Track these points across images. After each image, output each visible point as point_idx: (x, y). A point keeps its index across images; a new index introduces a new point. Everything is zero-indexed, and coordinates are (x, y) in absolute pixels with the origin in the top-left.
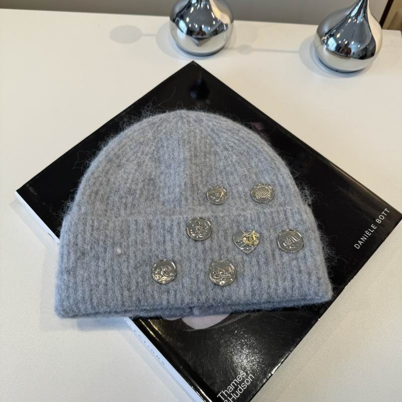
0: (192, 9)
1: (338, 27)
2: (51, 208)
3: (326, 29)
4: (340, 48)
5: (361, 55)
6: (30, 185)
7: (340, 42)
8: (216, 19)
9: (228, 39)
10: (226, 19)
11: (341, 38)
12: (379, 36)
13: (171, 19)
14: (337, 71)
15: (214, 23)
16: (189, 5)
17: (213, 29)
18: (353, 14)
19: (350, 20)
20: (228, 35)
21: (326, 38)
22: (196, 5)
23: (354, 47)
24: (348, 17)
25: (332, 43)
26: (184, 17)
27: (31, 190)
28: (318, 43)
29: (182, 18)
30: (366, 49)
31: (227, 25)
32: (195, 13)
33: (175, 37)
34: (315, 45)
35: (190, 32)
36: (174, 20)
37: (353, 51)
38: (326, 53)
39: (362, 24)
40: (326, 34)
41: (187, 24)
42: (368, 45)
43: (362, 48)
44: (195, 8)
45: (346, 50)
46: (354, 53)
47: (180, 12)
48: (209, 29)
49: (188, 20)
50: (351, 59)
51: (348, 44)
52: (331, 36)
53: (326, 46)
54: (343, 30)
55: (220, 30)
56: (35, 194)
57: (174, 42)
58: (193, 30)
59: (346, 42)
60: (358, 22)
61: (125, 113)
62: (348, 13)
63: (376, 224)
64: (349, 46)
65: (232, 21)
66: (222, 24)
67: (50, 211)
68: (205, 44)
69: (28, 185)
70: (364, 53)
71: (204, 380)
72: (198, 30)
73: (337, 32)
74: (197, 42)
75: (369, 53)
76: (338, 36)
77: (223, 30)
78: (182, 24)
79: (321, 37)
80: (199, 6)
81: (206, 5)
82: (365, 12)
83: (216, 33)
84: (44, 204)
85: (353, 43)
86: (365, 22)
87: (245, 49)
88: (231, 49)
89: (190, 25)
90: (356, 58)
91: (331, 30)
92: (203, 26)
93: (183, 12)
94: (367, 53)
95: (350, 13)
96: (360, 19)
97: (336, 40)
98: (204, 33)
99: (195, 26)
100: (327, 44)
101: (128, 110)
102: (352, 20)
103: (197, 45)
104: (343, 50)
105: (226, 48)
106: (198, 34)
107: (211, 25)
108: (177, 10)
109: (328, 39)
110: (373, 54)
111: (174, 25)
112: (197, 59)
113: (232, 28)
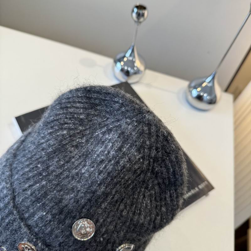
3: (193, 85)
8: (137, 67)
10: (142, 68)
11: (200, 91)
16: (124, 57)
29: (119, 61)
31: (142, 71)
35: (122, 70)
41: (122, 66)
42: (213, 98)
44: (128, 59)
46: (205, 100)
48: (133, 71)
52: (194, 88)
53: (190, 94)
75: (213, 102)
98: (129, 73)
99: (125, 68)
105: (140, 83)
108: (118, 57)
111: (114, 64)
113: (144, 73)
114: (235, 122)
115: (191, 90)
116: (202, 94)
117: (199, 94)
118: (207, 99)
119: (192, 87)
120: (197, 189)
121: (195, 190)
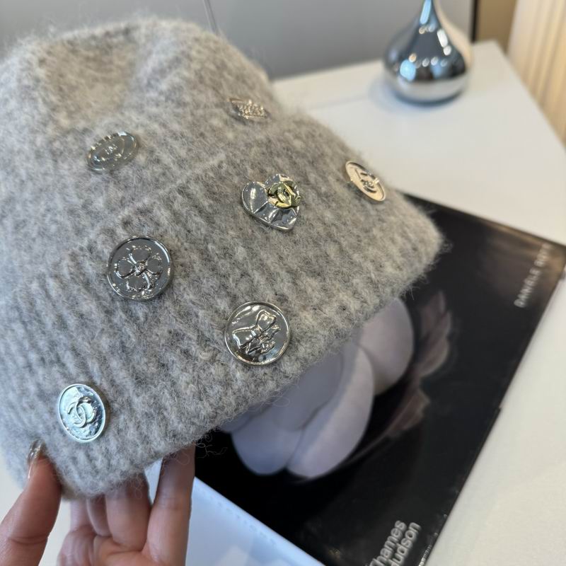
63: (537, 268)
110: (464, 70)
114: (533, 92)
115: (396, 70)
116: (425, 64)
117: (419, 66)
118: (443, 68)
119: (394, 64)
120: (536, 272)
121: (533, 275)
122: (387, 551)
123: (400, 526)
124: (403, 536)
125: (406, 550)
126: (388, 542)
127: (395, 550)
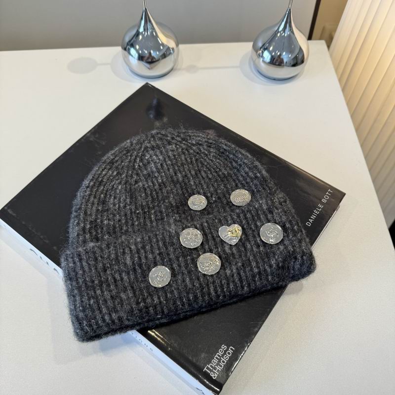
0: (141, 37)
1: (270, 41)
2: (30, 226)
3: (260, 44)
4: (274, 59)
5: (292, 63)
6: (8, 208)
7: (273, 54)
8: (163, 45)
9: (176, 61)
10: (171, 44)
11: (273, 50)
12: (306, 46)
13: (122, 48)
14: (274, 79)
15: (162, 48)
16: (138, 34)
17: (161, 53)
18: (281, 29)
19: (279, 35)
20: (175, 57)
21: (261, 52)
22: (144, 33)
23: (286, 57)
24: (277, 31)
25: (267, 56)
26: (134, 45)
27: (10, 211)
28: (255, 57)
29: (132, 45)
30: (296, 58)
31: (173, 49)
32: (144, 41)
33: (128, 63)
34: (252, 59)
35: (141, 58)
36: (125, 49)
37: (285, 60)
38: (262, 64)
39: (289, 36)
40: (261, 48)
41: (137, 51)
42: (297, 54)
43: (293, 57)
44: (143, 36)
45: (279, 60)
46: (286, 62)
47: (130, 41)
48: (158, 53)
49: (137, 47)
50: (285, 67)
51: (280, 55)
52: (265, 49)
53: (262, 59)
54: (274, 43)
55: (168, 53)
56: (14, 215)
57: (128, 68)
58: (144, 55)
59: (279, 54)
60: (286, 35)
61: (90, 133)
62: (276, 28)
63: (322, 203)
64: (282, 57)
65: (177, 45)
66: (169, 48)
67: (30, 229)
68: (156, 67)
69: (6, 208)
70: (295, 62)
71: (190, 358)
72: (147, 55)
73: (270, 46)
74: (148, 65)
75: (299, 61)
76: (271, 48)
77: (170, 54)
78: (133, 51)
79: (257, 52)
80: (146, 33)
81: (152, 33)
82: (290, 26)
83: (164, 56)
84: (23, 223)
85: (284, 53)
86: (292, 34)
87: (192, 69)
88: (179, 69)
89: (140, 52)
90: (289, 66)
91: (264, 44)
92: (152, 52)
93: (132, 41)
94: (298, 61)
95: (278, 29)
96: (287, 33)
97: (270, 53)
98: (153, 58)
99: (145, 52)
100: (262, 56)
101: (93, 131)
102: (281, 34)
103: (149, 69)
104: (277, 60)
105: (176, 69)
106: (148, 58)
107: (159, 50)
108: (127, 39)
109: (263, 52)
110: (302, 62)
111: (126, 53)
112: (150, 81)
113: (178, 50)
120: (321, 206)
122: (215, 361)
123: (224, 347)
124: (225, 353)
125: (225, 361)
126: (217, 356)
127: (219, 360)
